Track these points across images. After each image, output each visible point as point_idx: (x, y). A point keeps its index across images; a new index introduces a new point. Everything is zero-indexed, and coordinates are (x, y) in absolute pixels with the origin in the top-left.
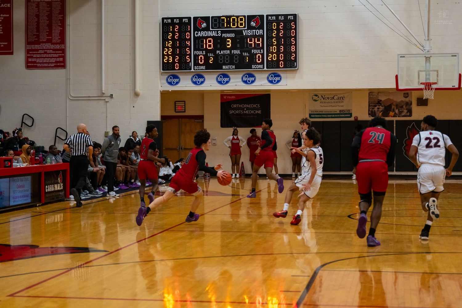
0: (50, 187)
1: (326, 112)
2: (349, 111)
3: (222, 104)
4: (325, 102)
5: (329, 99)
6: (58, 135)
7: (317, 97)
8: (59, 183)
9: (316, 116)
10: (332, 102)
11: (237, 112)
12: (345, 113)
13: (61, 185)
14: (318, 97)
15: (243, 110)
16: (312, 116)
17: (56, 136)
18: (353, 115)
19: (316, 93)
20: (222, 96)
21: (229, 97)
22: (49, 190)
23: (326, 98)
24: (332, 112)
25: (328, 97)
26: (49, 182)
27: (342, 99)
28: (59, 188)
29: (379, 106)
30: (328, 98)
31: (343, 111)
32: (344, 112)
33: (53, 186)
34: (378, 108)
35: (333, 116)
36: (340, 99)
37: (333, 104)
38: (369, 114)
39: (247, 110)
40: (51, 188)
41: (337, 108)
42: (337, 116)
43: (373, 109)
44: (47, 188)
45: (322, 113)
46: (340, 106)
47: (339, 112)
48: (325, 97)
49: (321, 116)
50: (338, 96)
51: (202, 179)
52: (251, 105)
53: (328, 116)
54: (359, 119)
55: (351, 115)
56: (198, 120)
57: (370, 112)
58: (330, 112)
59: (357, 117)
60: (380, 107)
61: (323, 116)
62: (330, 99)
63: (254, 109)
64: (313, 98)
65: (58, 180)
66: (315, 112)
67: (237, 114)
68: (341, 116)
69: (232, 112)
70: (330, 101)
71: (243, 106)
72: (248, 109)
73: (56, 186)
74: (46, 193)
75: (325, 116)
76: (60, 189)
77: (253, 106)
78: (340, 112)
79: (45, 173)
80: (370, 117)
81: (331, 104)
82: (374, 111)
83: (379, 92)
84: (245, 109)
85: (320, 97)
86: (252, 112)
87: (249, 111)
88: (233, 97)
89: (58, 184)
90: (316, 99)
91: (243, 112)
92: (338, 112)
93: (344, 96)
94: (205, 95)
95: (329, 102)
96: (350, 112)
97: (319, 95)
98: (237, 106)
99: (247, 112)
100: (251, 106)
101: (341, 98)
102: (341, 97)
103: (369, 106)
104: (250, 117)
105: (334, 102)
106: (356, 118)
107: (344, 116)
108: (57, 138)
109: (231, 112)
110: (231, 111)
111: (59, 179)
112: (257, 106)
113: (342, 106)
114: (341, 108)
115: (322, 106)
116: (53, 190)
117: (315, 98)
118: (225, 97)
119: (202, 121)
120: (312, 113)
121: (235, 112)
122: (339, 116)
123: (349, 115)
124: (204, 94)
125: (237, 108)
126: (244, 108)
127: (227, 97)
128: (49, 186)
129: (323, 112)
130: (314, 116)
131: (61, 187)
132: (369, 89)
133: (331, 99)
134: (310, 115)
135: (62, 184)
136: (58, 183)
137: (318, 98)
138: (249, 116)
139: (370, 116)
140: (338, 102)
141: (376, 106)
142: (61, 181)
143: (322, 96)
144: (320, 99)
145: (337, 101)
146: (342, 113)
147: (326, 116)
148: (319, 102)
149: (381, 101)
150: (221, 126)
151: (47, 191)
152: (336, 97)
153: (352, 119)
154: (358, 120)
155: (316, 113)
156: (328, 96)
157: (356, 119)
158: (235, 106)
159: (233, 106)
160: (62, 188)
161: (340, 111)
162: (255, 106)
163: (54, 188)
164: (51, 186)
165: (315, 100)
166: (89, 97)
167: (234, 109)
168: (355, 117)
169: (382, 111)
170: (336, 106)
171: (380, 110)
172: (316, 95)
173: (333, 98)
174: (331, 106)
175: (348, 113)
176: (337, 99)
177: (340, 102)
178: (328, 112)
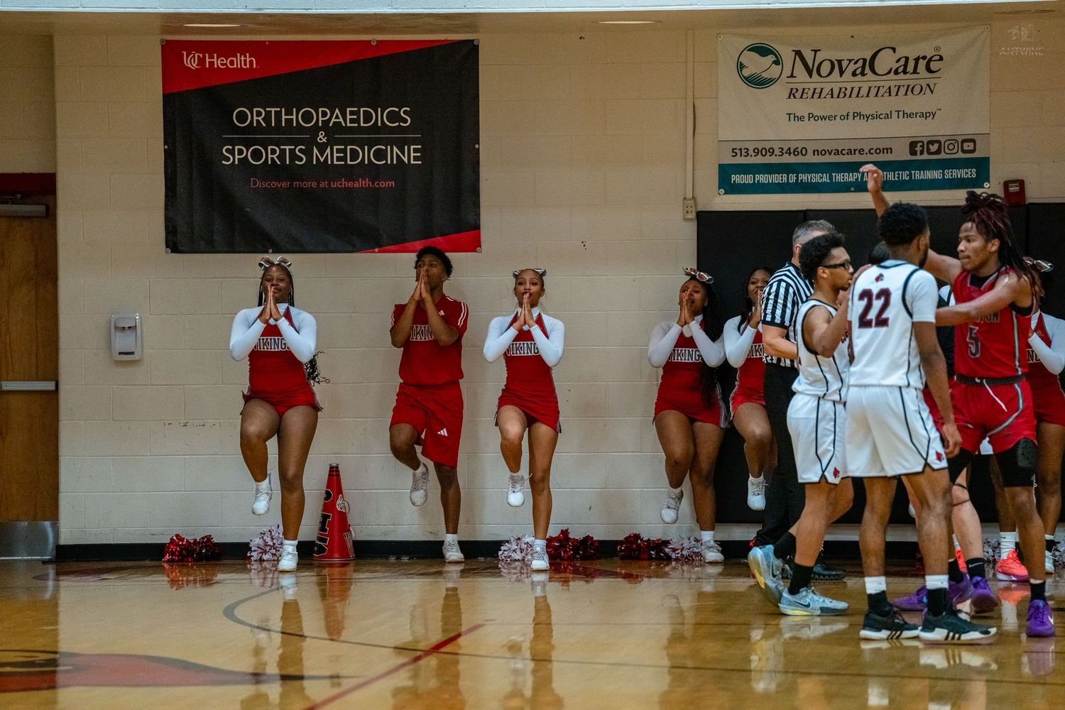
1: (823, 152)
2: (970, 146)
3: (171, 101)
4: (818, 94)
5: (842, 73)
7: (771, 58)
9: (762, 178)
10: (864, 92)
11: (271, 155)
12: (942, 156)
14: (777, 62)
15: (311, 143)
16: (737, 179)
18: (998, 173)
19: (763, 35)
20: (172, 52)
21: (218, 62)
23: (825, 69)
24: (860, 152)
25: (840, 62)
27: (929, 70)
30: (838, 66)
31: (934, 148)
32: (938, 152)
36: (910, 68)
37: (867, 106)
39: (331, 142)
41: (891, 130)
42: (891, 177)
45: (799, 159)
46: (910, 115)
47: (906, 156)
48: (820, 57)
49: (793, 179)
50: (901, 52)
51: (44, 577)
52: (357, 113)
53: (839, 177)
54: (1035, 194)
55: (982, 166)
56: (14, 203)
58: (850, 152)
59: (1021, 183)
61: (804, 177)
62: (852, 67)
63: (374, 135)
64: (741, 66)
66: (757, 152)
67: (273, 171)
68: (919, 175)
69: (240, 152)
70: (849, 86)
71: (307, 118)
72: (336, 134)
75: (816, 178)
77: (368, 117)
78: (913, 153)
81: (851, 105)
84: (322, 138)
85: (787, 55)
86: (366, 155)
87: (344, 151)
88: (242, 61)
90: (765, 75)
91: (308, 153)
92: (902, 154)
93: (937, 49)
94: (58, 43)
95: (842, 93)
96: (979, 153)
97: (778, 47)
98: (267, 118)
99: (332, 155)
100: (357, 121)
101: (922, 64)
102: (917, 60)
104: (350, 184)
105: (873, 91)
106: (1014, 187)
107: (936, 174)
109: (232, 156)
110: (232, 152)
112: (394, 117)
113: (925, 115)
114: (922, 129)
115: (801, 119)
117: (758, 65)
118: (191, 62)
119: (42, 208)
120: (740, 160)
121: (257, 155)
122: (905, 176)
123: (970, 173)
124: (51, 38)
125: (269, 129)
126: (316, 129)
127: (202, 61)
129: (803, 152)
130: (747, 179)
133: (854, 74)
134: (725, 172)
137: (777, 69)
138: (344, 183)
140: (902, 90)
143: (798, 53)
144: (787, 72)
145: (892, 80)
146: (926, 156)
147: (826, 179)
148: (777, 92)
150: (167, 246)
152: (886, 61)
154: (1029, 201)
155: (759, 160)
156: (835, 56)
157: (1015, 194)
158: (256, 116)
159: (242, 117)
161: (913, 145)
162: (381, 117)
165: (758, 82)
167: (250, 136)
168: (1006, 184)
170: (888, 116)
172: (762, 50)
173: (870, 64)
174: (858, 115)
175: (961, 155)
176: (896, 73)
177: (910, 89)
178: (837, 152)
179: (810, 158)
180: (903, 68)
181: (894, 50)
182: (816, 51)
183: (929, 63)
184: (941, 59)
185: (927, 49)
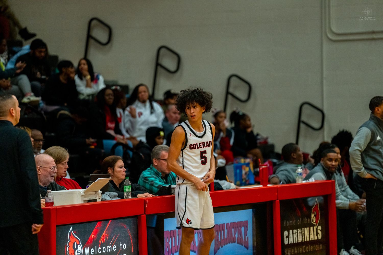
0: (293, 233)
6: (304, 118)
8: (313, 226)
13: (317, 229)
17: (300, 121)
22: (291, 240)
26: (291, 222)
28: (313, 237)
33: (299, 231)
40: (295, 236)
44: (288, 237)
65: (310, 218)
73: (306, 230)
74: (284, 247)
76: (316, 238)
79: (281, 202)
89: (312, 228)
108: (302, 125)
111: (313, 216)
116: (300, 240)
128: (291, 231)
131: (317, 234)
135: (320, 228)
136: (310, 225)
142: (317, 220)
151: (286, 243)
160: (320, 237)
163: (303, 235)
164: (295, 231)
166: (373, 32)
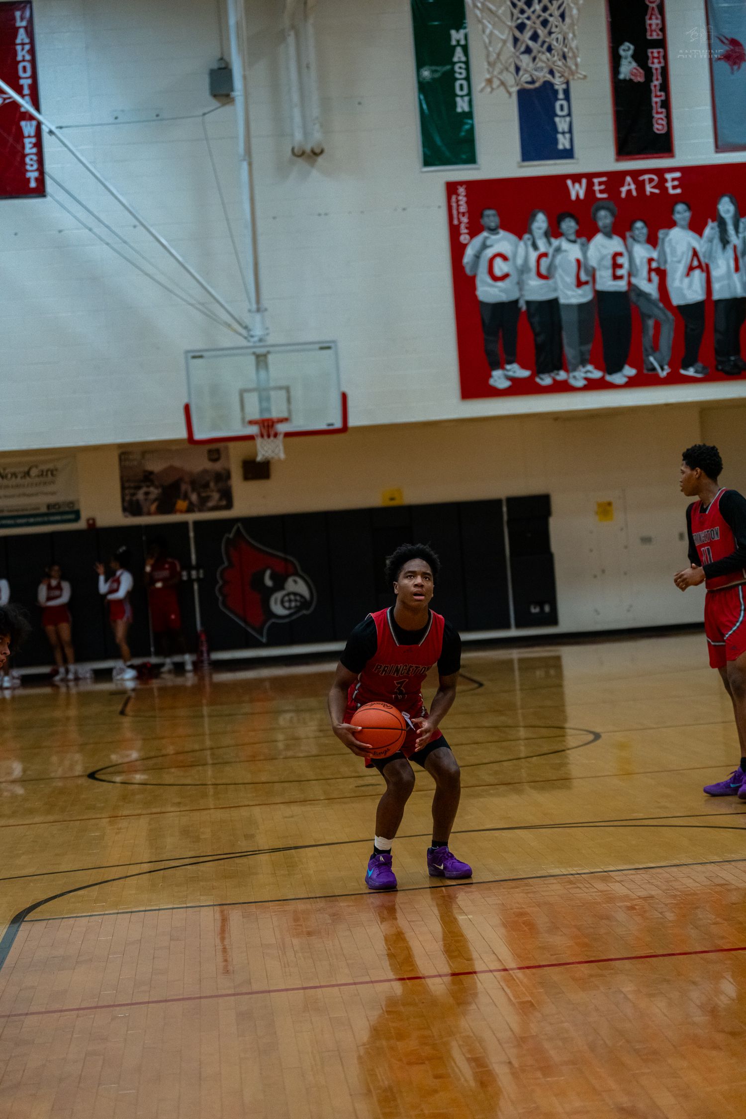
1: (11, 511)
2: (71, 505)
4: (7, 487)
5: (16, 477)
10: (26, 485)
12: (62, 510)
18: (84, 515)
23: (9, 476)
24: (27, 510)
25: (15, 473)
27: (52, 474)
29: (148, 487)
30: (14, 475)
31: (57, 507)
32: (59, 507)
34: (147, 494)
35: (32, 520)
36: (45, 474)
37: (28, 490)
38: (125, 510)
41: (39, 501)
42: (39, 519)
43: (133, 495)
46: (46, 494)
48: (7, 471)
50: (40, 468)
53: (19, 521)
54: (100, 523)
55: (76, 515)
57: (126, 504)
58: (23, 510)
59: (94, 520)
60: (152, 489)
62: (20, 476)
68: (52, 518)
70: (20, 483)
75: (9, 522)
78: (49, 509)
80: (126, 517)
81: (21, 491)
82: (138, 501)
83: (144, 453)
92: (44, 510)
93: (55, 466)
95: (17, 486)
96: (76, 508)
101: (49, 473)
102: (47, 471)
103: (123, 488)
105: (30, 484)
106: (91, 522)
107: (58, 518)
113: (52, 493)
114: (52, 499)
122: (46, 519)
123: (72, 516)
132: (120, 446)
133: (21, 478)
139: (127, 514)
140: (42, 484)
141: (139, 488)
145: (37, 480)
146: (53, 511)
147: (13, 522)
149: (151, 473)
152: (34, 472)
153: (81, 525)
154: (98, 526)
156: (13, 470)
157: (92, 524)
161: (48, 506)
168: (88, 520)
169: (155, 500)
170: (37, 494)
171: (152, 497)
173: (27, 474)
174: (24, 495)
175: (67, 509)
176: (38, 476)
177: (45, 483)
178: (17, 510)
179: (6, 514)
180: (42, 474)
181: (36, 467)
182: (4, 469)
183: (52, 472)
184: (56, 470)
185: (50, 466)
